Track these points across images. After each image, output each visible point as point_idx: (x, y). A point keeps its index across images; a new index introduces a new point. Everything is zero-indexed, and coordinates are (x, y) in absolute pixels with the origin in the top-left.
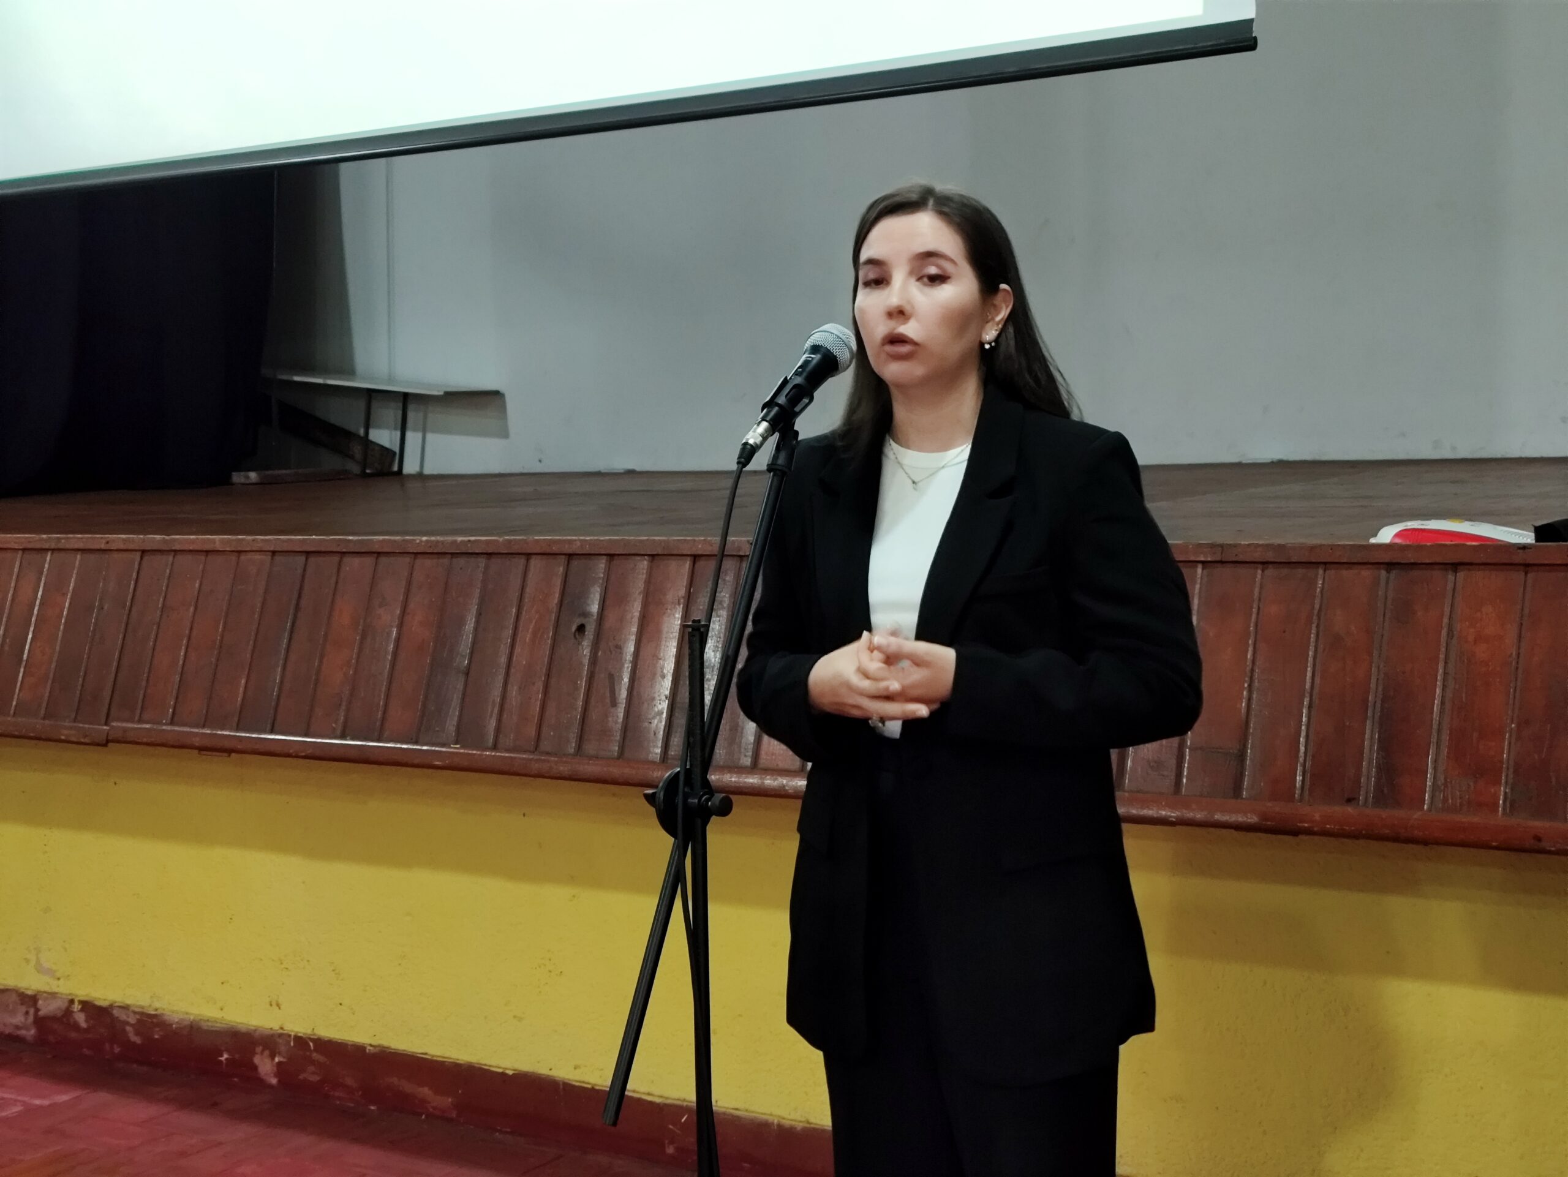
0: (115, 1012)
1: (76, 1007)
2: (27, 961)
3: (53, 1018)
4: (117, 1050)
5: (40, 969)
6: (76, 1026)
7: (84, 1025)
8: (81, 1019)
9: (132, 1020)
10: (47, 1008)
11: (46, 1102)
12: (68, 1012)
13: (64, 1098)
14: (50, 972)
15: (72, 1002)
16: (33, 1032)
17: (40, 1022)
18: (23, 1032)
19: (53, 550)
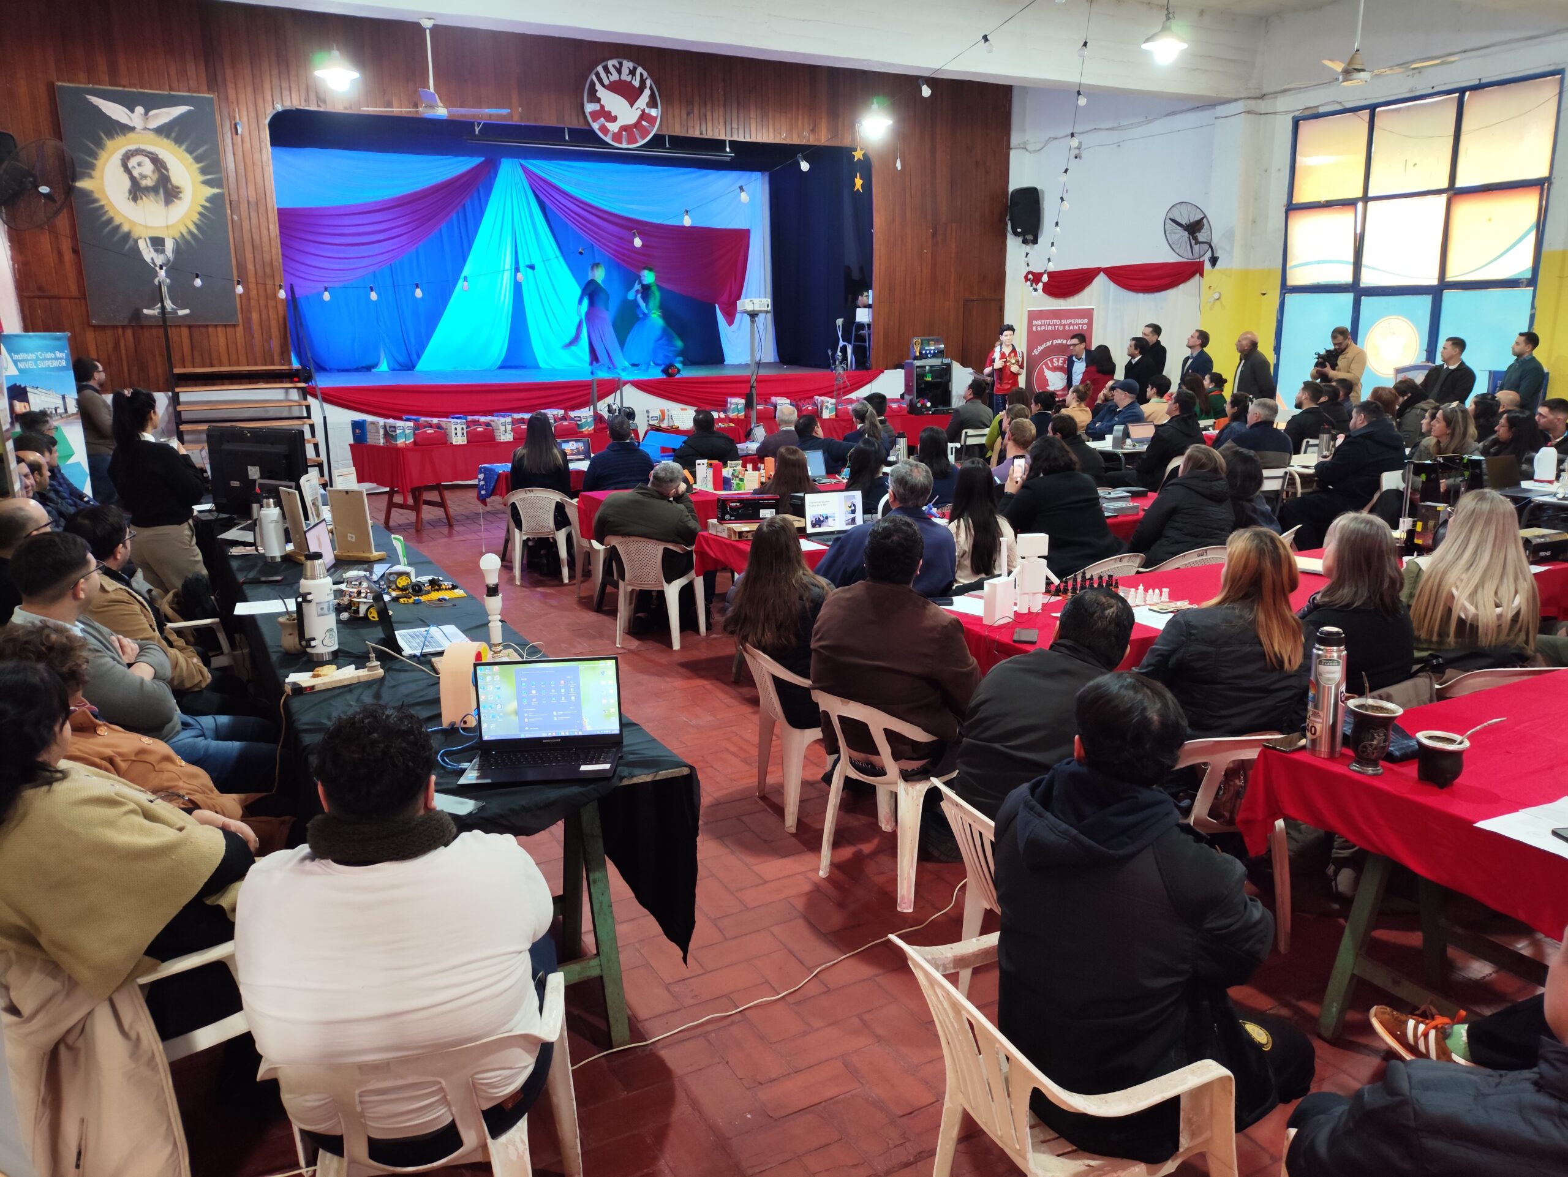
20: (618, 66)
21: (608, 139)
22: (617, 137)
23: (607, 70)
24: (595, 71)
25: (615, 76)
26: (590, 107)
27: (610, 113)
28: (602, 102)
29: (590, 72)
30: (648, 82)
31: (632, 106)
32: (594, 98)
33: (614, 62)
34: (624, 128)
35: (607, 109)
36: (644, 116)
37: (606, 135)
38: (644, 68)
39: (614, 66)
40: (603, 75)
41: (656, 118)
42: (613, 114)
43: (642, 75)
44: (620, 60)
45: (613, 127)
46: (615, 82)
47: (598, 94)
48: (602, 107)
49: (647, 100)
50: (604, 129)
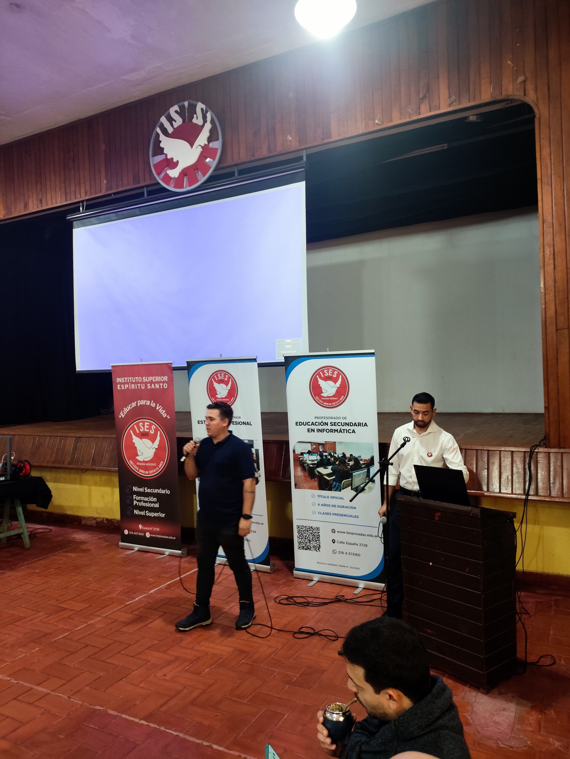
0: (112, 520)
1: (105, 520)
2: (95, 512)
3: (99, 522)
4: (113, 527)
5: (97, 513)
6: (104, 523)
7: (106, 523)
8: (105, 522)
9: (116, 522)
10: (98, 520)
11: (102, 536)
12: (103, 521)
13: (105, 536)
14: (99, 513)
15: (104, 519)
16: (95, 525)
17: (97, 523)
18: (94, 525)
19: (109, 438)
20: (178, 110)
21: (171, 188)
22: (179, 182)
23: (171, 120)
24: (159, 124)
25: (178, 121)
26: (155, 160)
27: (172, 159)
28: (165, 152)
29: (154, 128)
30: (209, 115)
31: (192, 146)
32: (159, 151)
33: (176, 108)
34: (184, 173)
35: (169, 157)
36: (206, 151)
37: (168, 184)
38: (203, 103)
39: (176, 112)
40: (167, 125)
41: (216, 150)
42: (175, 160)
43: (202, 109)
44: (181, 104)
45: (174, 173)
46: (179, 127)
47: (162, 145)
48: (166, 155)
49: (208, 134)
50: (167, 179)
